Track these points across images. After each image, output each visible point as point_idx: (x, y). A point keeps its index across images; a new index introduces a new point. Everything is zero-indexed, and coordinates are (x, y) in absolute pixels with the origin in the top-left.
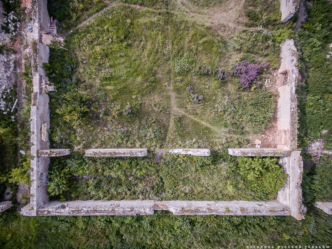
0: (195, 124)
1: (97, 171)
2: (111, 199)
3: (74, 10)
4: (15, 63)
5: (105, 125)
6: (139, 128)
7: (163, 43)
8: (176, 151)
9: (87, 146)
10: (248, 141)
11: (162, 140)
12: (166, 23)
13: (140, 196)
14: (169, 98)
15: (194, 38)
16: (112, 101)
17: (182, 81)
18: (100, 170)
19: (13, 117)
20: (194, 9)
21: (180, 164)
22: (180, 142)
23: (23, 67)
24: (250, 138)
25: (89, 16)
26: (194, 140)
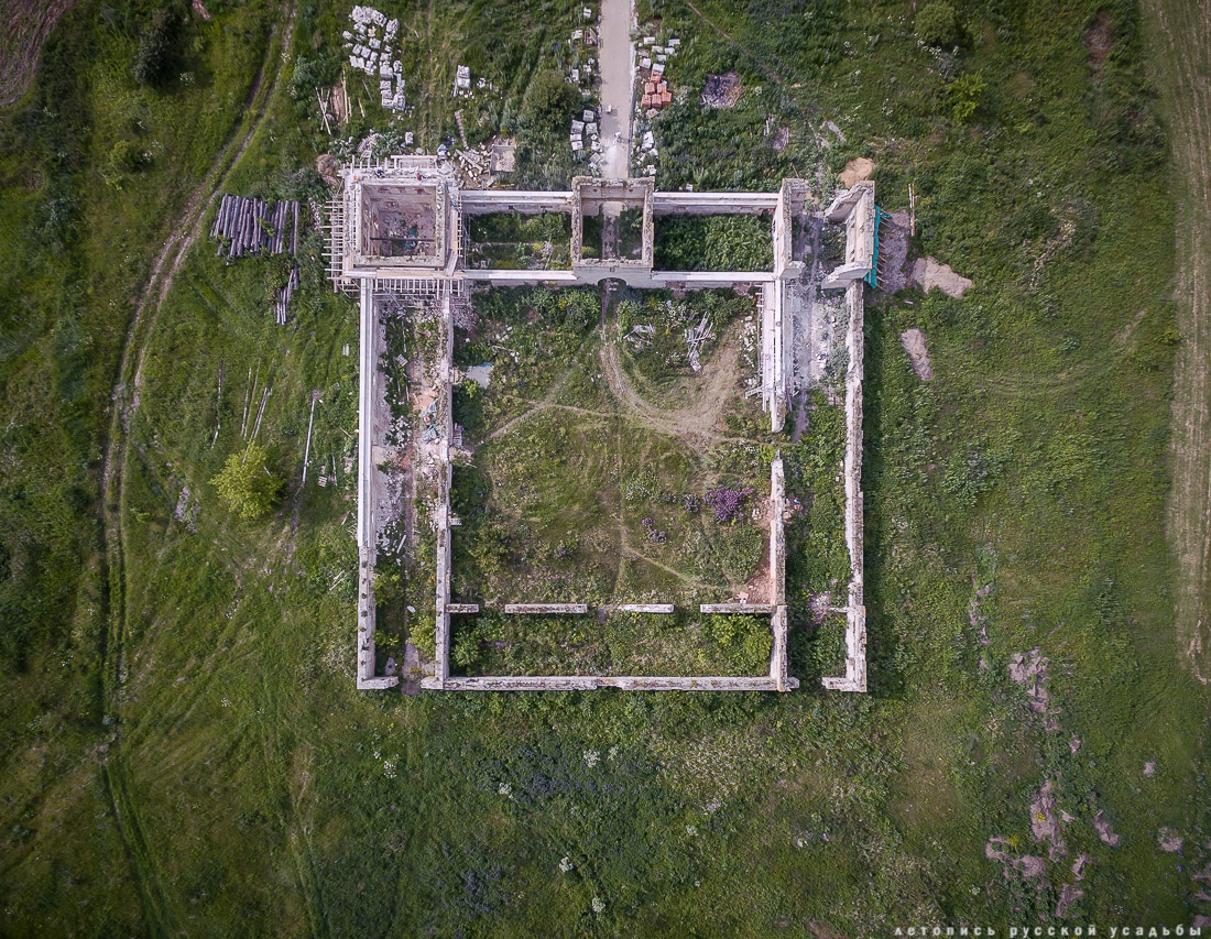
0: (655, 570)
1: (516, 635)
2: (535, 674)
3: (488, 416)
4: (403, 485)
5: (529, 572)
6: (576, 576)
7: (610, 458)
8: (628, 608)
9: (504, 601)
10: (729, 594)
11: (608, 592)
12: (615, 430)
13: (577, 670)
14: (618, 534)
15: (652, 454)
16: (538, 538)
17: (636, 510)
18: (521, 634)
19: (398, 560)
20: (653, 412)
21: (634, 626)
22: (633, 596)
23: (414, 491)
24: (733, 589)
25: (507, 422)
26: (653, 592)
